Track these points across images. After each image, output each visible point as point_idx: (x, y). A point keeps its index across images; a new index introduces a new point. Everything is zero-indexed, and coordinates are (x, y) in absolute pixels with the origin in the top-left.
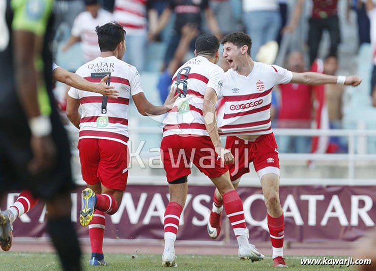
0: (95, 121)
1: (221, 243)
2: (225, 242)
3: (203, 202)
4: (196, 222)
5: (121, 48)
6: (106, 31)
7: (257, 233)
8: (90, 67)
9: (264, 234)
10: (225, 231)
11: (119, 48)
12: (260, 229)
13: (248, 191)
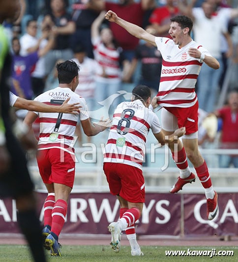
0: (49, 136)
1: (177, 237)
2: (181, 236)
3: (163, 206)
4: (158, 221)
5: (75, 81)
6: (65, 67)
7: (205, 229)
8: (51, 94)
9: (211, 230)
10: (180, 228)
11: (74, 81)
12: (207, 226)
13: (198, 197)
